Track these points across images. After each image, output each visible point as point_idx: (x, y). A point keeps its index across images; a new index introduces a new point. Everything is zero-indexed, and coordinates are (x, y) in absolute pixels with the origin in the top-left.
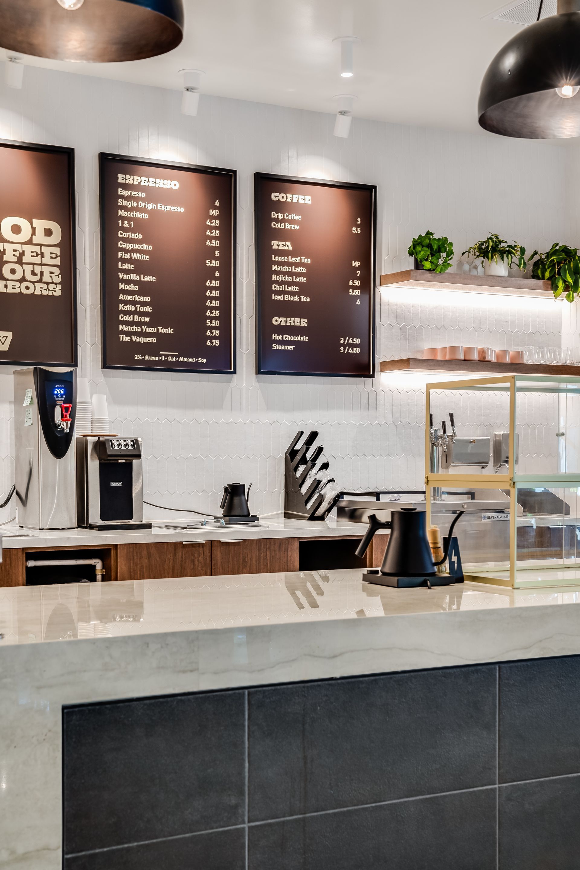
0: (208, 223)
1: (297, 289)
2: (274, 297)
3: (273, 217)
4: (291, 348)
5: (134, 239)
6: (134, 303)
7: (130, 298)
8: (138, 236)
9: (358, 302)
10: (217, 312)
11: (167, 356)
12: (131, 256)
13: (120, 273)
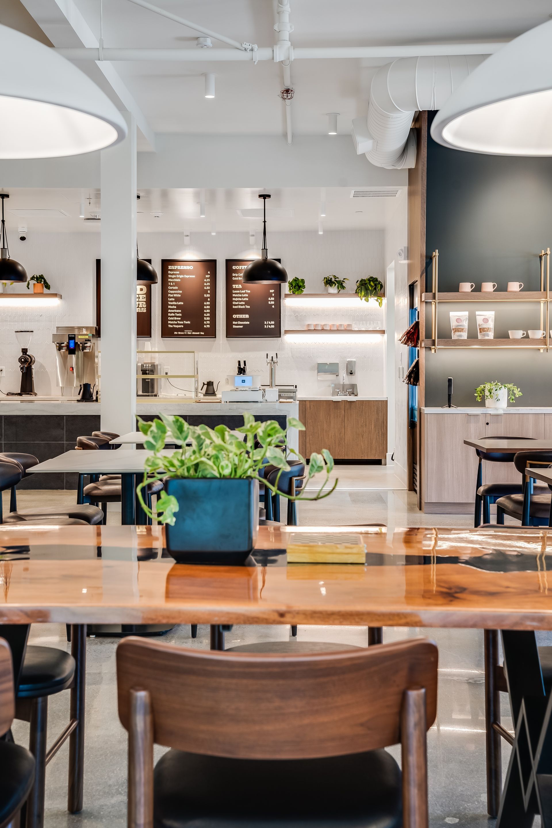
0: (205, 280)
1: (244, 303)
2: (234, 307)
3: (233, 275)
4: (242, 327)
5: (175, 289)
6: (174, 313)
7: (173, 311)
8: (177, 288)
9: (273, 307)
10: (209, 314)
11: (187, 332)
12: (173, 296)
13: (169, 302)
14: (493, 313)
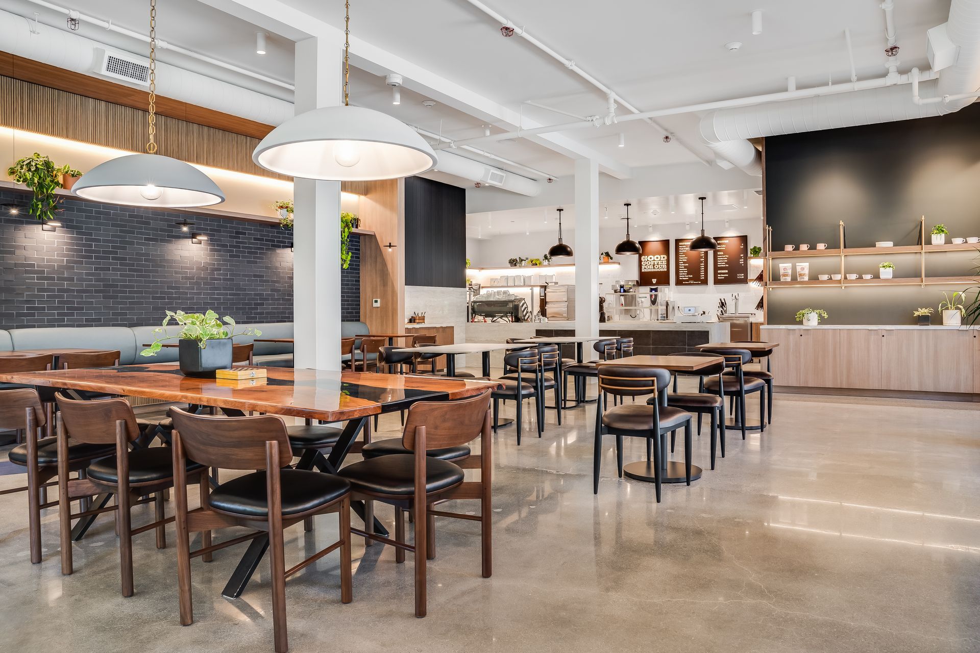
1: (725, 263)
2: (719, 266)
4: (723, 278)
7: (682, 270)
8: (682, 256)
9: (742, 265)
10: (704, 271)
11: (691, 282)
12: (682, 260)
13: (679, 265)
14: (808, 264)
